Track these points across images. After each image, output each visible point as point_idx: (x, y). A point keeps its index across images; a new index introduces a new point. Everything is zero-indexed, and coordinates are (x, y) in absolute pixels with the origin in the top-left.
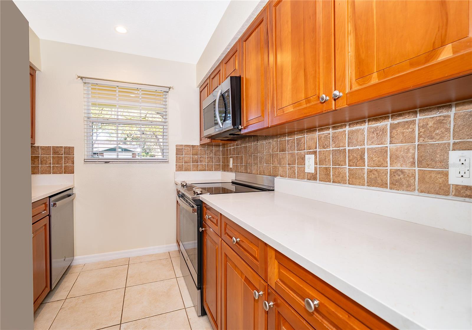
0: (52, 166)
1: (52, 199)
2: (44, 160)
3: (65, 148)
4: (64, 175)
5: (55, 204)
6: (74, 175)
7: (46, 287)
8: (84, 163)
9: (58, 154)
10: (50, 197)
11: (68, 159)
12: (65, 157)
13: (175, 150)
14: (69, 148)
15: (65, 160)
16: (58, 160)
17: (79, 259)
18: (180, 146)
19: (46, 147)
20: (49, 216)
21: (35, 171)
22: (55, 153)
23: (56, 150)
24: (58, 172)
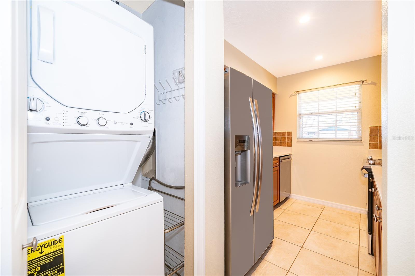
0: (281, 142)
1: (281, 158)
2: (278, 139)
3: (288, 132)
4: (286, 147)
5: (282, 161)
6: (292, 148)
7: (277, 199)
8: (297, 141)
9: (284, 136)
10: (280, 157)
11: (289, 139)
12: (287, 137)
13: (369, 131)
14: (290, 132)
15: (287, 139)
16: (284, 139)
17: (294, 196)
18: (374, 127)
19: (279, 132)
20: (279, 166)
21: (274, 144)
22: (283, 135)
23: (283, 134)
24: (284, 146)
